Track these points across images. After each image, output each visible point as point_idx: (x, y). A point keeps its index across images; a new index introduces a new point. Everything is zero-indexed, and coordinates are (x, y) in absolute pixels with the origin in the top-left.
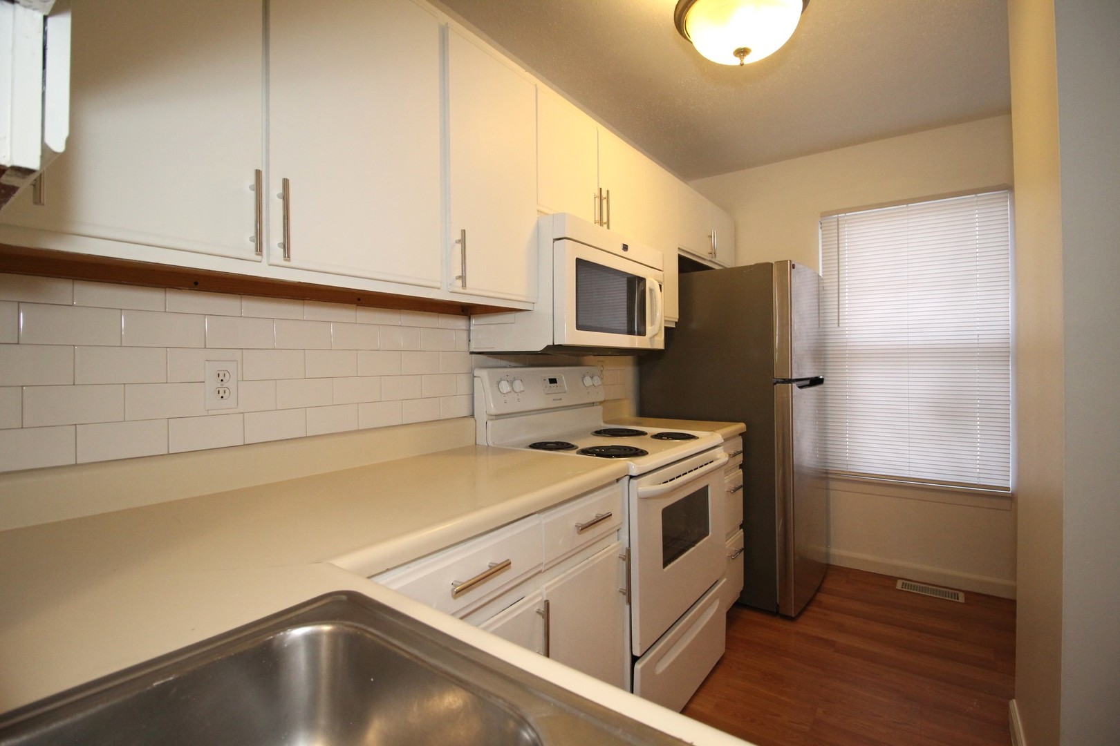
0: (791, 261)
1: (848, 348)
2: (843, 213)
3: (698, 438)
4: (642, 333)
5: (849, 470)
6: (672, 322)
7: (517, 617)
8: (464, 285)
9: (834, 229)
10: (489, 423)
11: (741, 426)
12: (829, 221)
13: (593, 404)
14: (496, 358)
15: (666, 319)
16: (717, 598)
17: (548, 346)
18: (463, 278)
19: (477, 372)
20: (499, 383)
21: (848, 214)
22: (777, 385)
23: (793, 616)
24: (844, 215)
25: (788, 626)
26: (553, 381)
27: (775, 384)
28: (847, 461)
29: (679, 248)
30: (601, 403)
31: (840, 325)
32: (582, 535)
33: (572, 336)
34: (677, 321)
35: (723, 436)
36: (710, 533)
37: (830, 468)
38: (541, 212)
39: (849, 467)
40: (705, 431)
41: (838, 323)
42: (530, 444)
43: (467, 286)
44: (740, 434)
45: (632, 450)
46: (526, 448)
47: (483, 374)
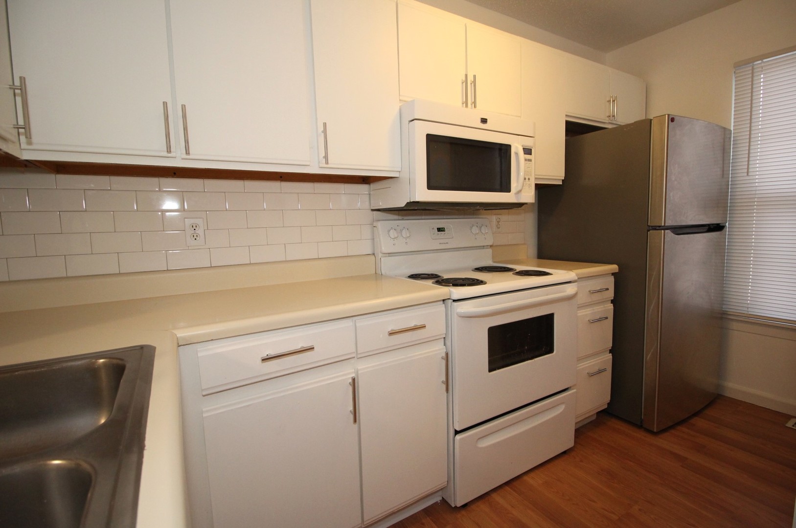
0: (669, 115)
1: (757, 196)
2: (759, 60)
3: (552, 274)
4: (508, 190)
5: (750, 313)
6: (560, 180)
7: (329, 384)
8: (327, 163)
9: (749, 78)
10: (382, 259)
11: (614, 268)
12: (743, 70)
13: (483, 247)
14: (386, 213)
15: (537, 177)
16: (563, 403)
17: (408, 203)
18: (326, 157)
19: (375, 224)
20: (389, 231)
21: (765, 60)
22: (651, 231)
23: (655, 430)
24: (760, 62)
25: (650, 439)
26: (439, 230)
27: (648, 231)
28: (748, 304)
29: (566, 115)
30: (491, 246)
31: (750, 174)
32: (391, 337)
33: (424, 194)
34: (563, 178)
35: (577, 275)
36: (555, 352)
37: (728, 310)
38: (402, 101)
39: (749, 310)
40: (562, 269)
41: (748, 172)
42: (409, 275)
43: (329, 162)
44: (613, 274)
45: (474, 281)
46: (406, 278)
47: (379, 225)
